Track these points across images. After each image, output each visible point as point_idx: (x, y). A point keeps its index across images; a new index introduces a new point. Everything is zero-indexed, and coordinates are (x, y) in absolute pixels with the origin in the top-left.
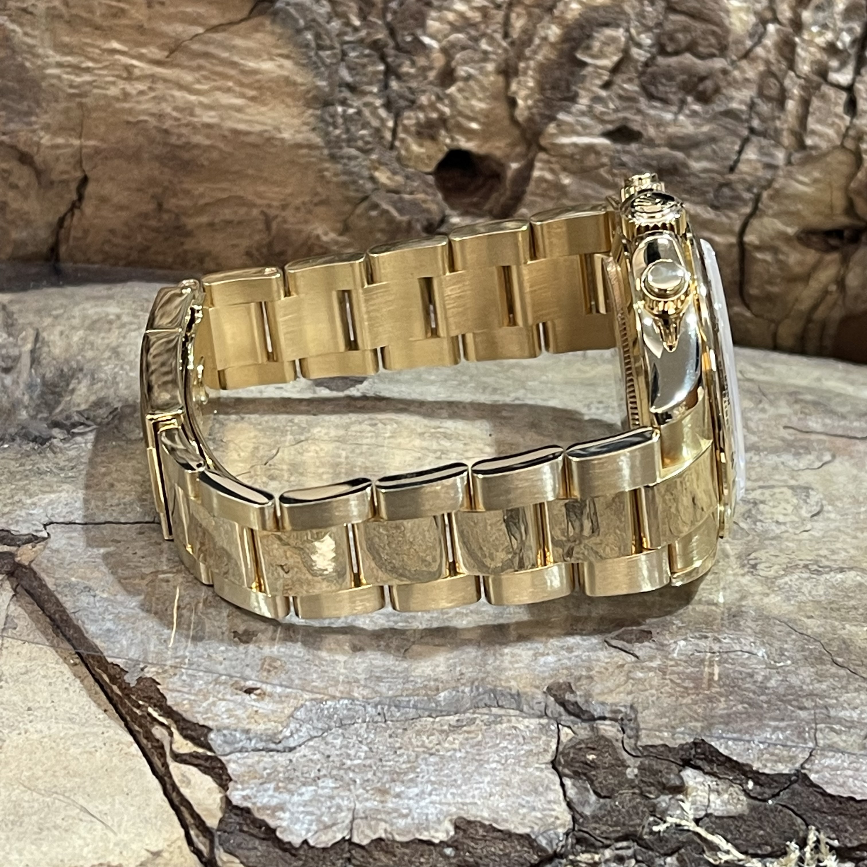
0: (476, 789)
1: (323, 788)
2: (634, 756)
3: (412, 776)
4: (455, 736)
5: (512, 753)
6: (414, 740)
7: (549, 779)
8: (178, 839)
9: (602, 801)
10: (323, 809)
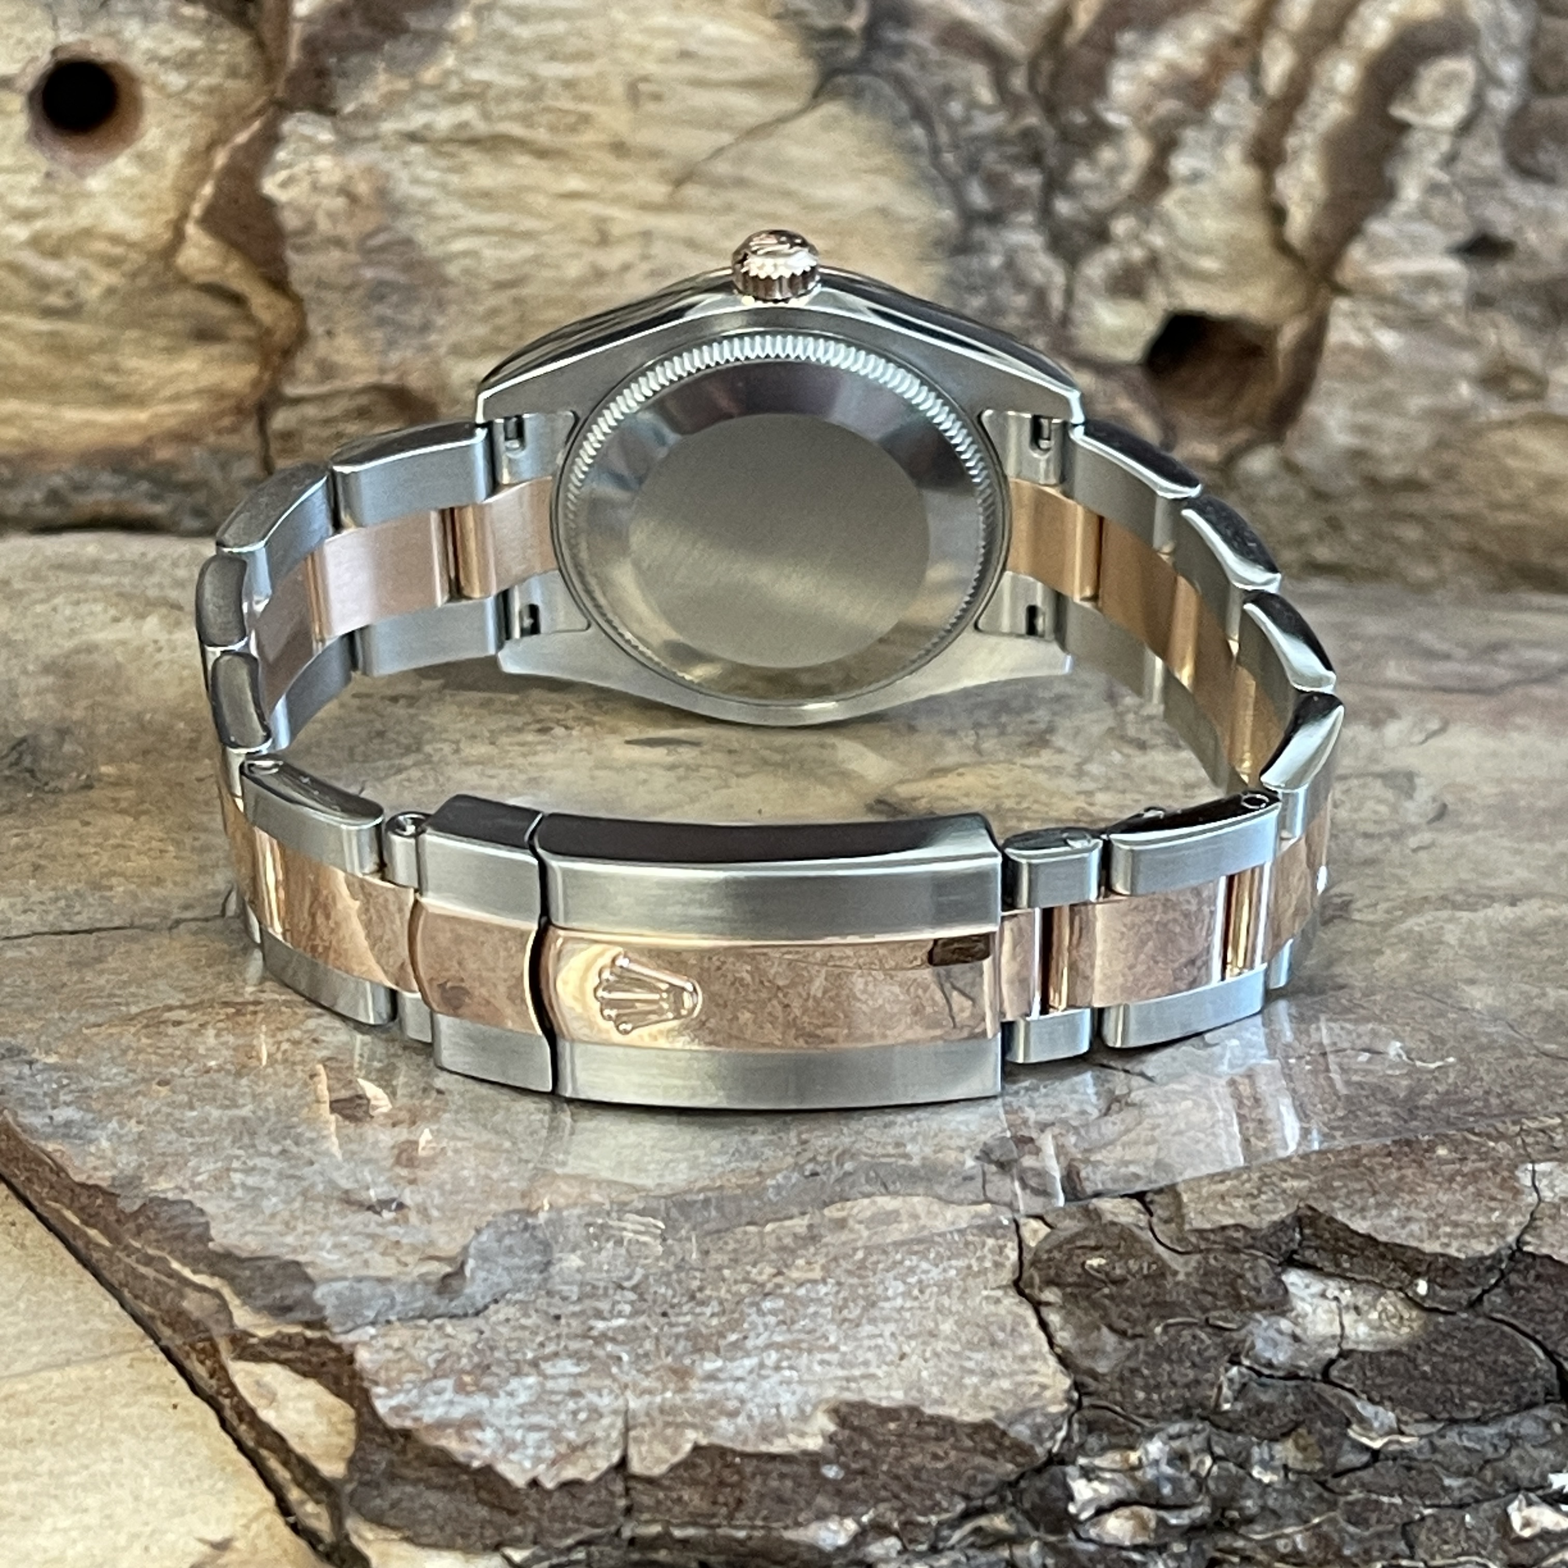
0: (869, 1348)
1: (553, 1377)
2: (1182, 1254)
3: (734, 1337)
4: (811, 1255)
5: (932, 1275)
7: (1015, 1316)
9: (1129, 1344)
10: (563, 1417)
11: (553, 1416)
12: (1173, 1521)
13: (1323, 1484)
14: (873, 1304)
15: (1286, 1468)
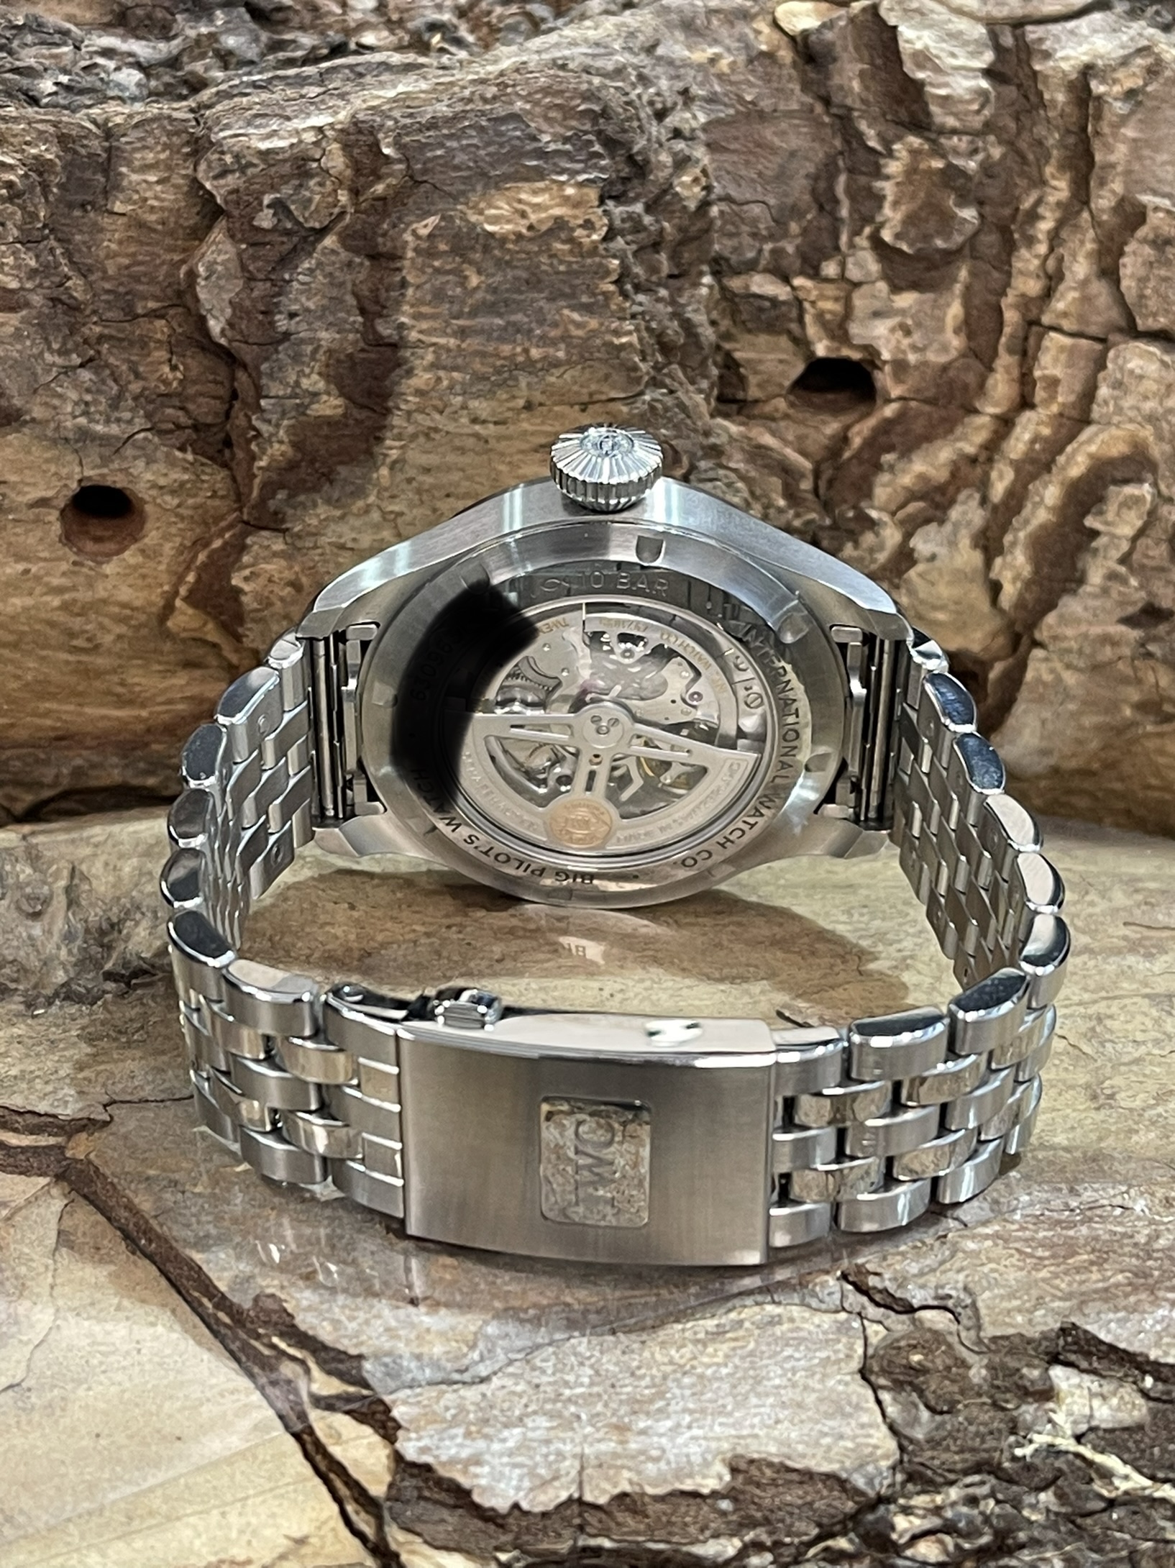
0: (755, 1415)
1: (534, 1429)
2: (978, 1353)
3: (661, 1404)
4: (718, 1346)
5: (802, 1363)
6: (658, 1356)
7: (859, 1395)
8: (330, 1518)
9: (938, 1418)
10: (538, 1458)
11: (531, 1458)
12: (967, 1546)
13: (1073, 1522)
14: (759, 1383)
15: (1048, 1511)
